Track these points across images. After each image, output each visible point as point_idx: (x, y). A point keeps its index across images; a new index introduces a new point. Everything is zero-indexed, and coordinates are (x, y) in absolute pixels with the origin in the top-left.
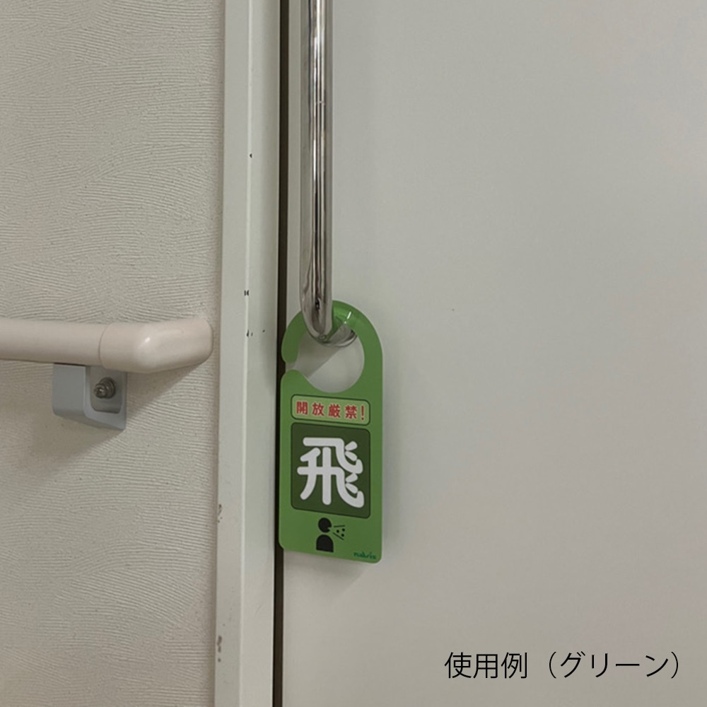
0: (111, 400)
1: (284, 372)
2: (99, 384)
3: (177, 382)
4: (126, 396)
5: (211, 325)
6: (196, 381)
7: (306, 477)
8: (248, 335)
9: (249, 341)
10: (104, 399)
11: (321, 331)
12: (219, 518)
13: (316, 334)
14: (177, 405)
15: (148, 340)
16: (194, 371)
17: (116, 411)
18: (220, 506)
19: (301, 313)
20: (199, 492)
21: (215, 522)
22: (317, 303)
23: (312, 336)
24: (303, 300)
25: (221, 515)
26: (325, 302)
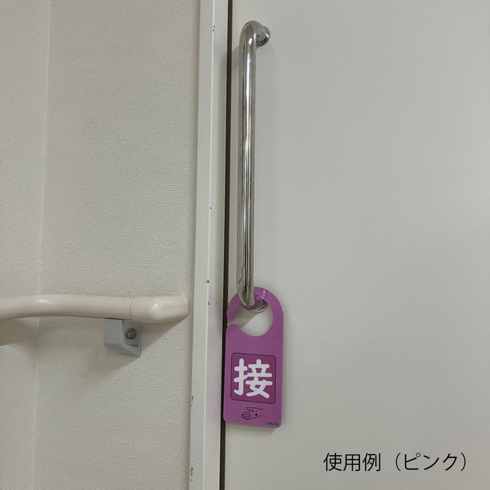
0: (133, 340)
1: (226, 327)
2: (127, 331)
3: (169, 330)
4: (141, 338)
5: (188, 300)
6: (179, 330)
8: (208, 304)
9: (209, 308)
10: (129, 340)
11: (248, 303)
12: (192, 404)
13: (245, 304)
14: (169, 342)
15: (156, 305)
16: (179, 324)
17: (136, 346)
18: (193, 397)
19: (237, 295)
20: (181, 390)
21: (190, 406)
22: (246, 288)
23: (243, 306)
24: (238, 286)
25: (193, 402)
26: (250, 287)
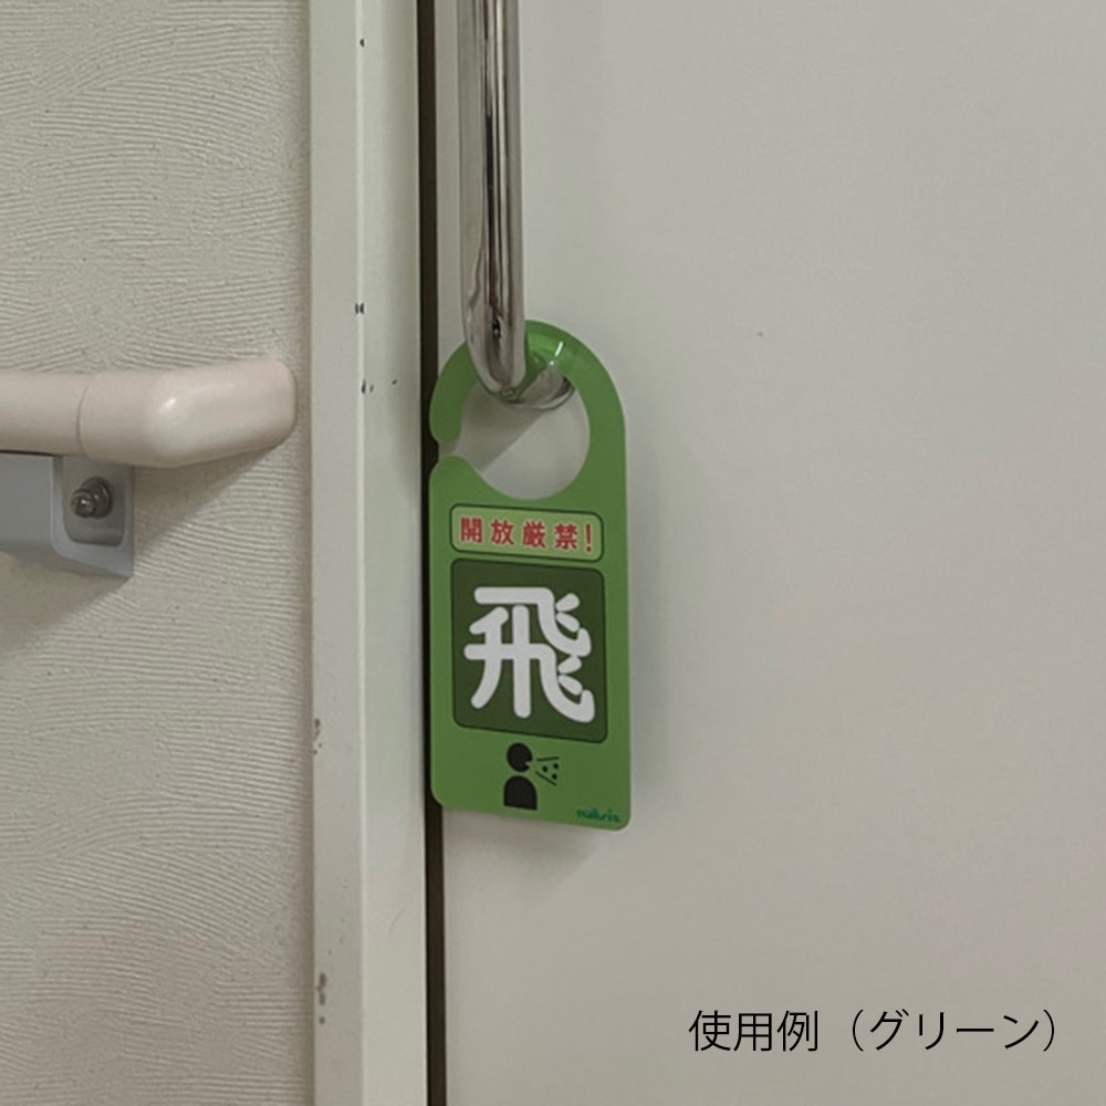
0: (101, 520)
1: (435, 461)
2: (81, 490)
3: (230, 484)
4: (132, 513)
5: (292, 372)
6: (262, 485)
7: (481, 663)
8: (364, 389)
9: (366, 400)
10: (90, 519)
11: (504, 379)
12: (316, 747)
13: (494, 385)
14: (231, 528)
15: (172, 402)
16: (263, 462)
17: (113, 542)
18: (318, 722)
19: (464, 347)
20: (278, 695)
21: (308, 753)
22: (497, 326)
23: (489, 392)
24: (469, 319)
25: (319, 740)
26: (510, 323)
